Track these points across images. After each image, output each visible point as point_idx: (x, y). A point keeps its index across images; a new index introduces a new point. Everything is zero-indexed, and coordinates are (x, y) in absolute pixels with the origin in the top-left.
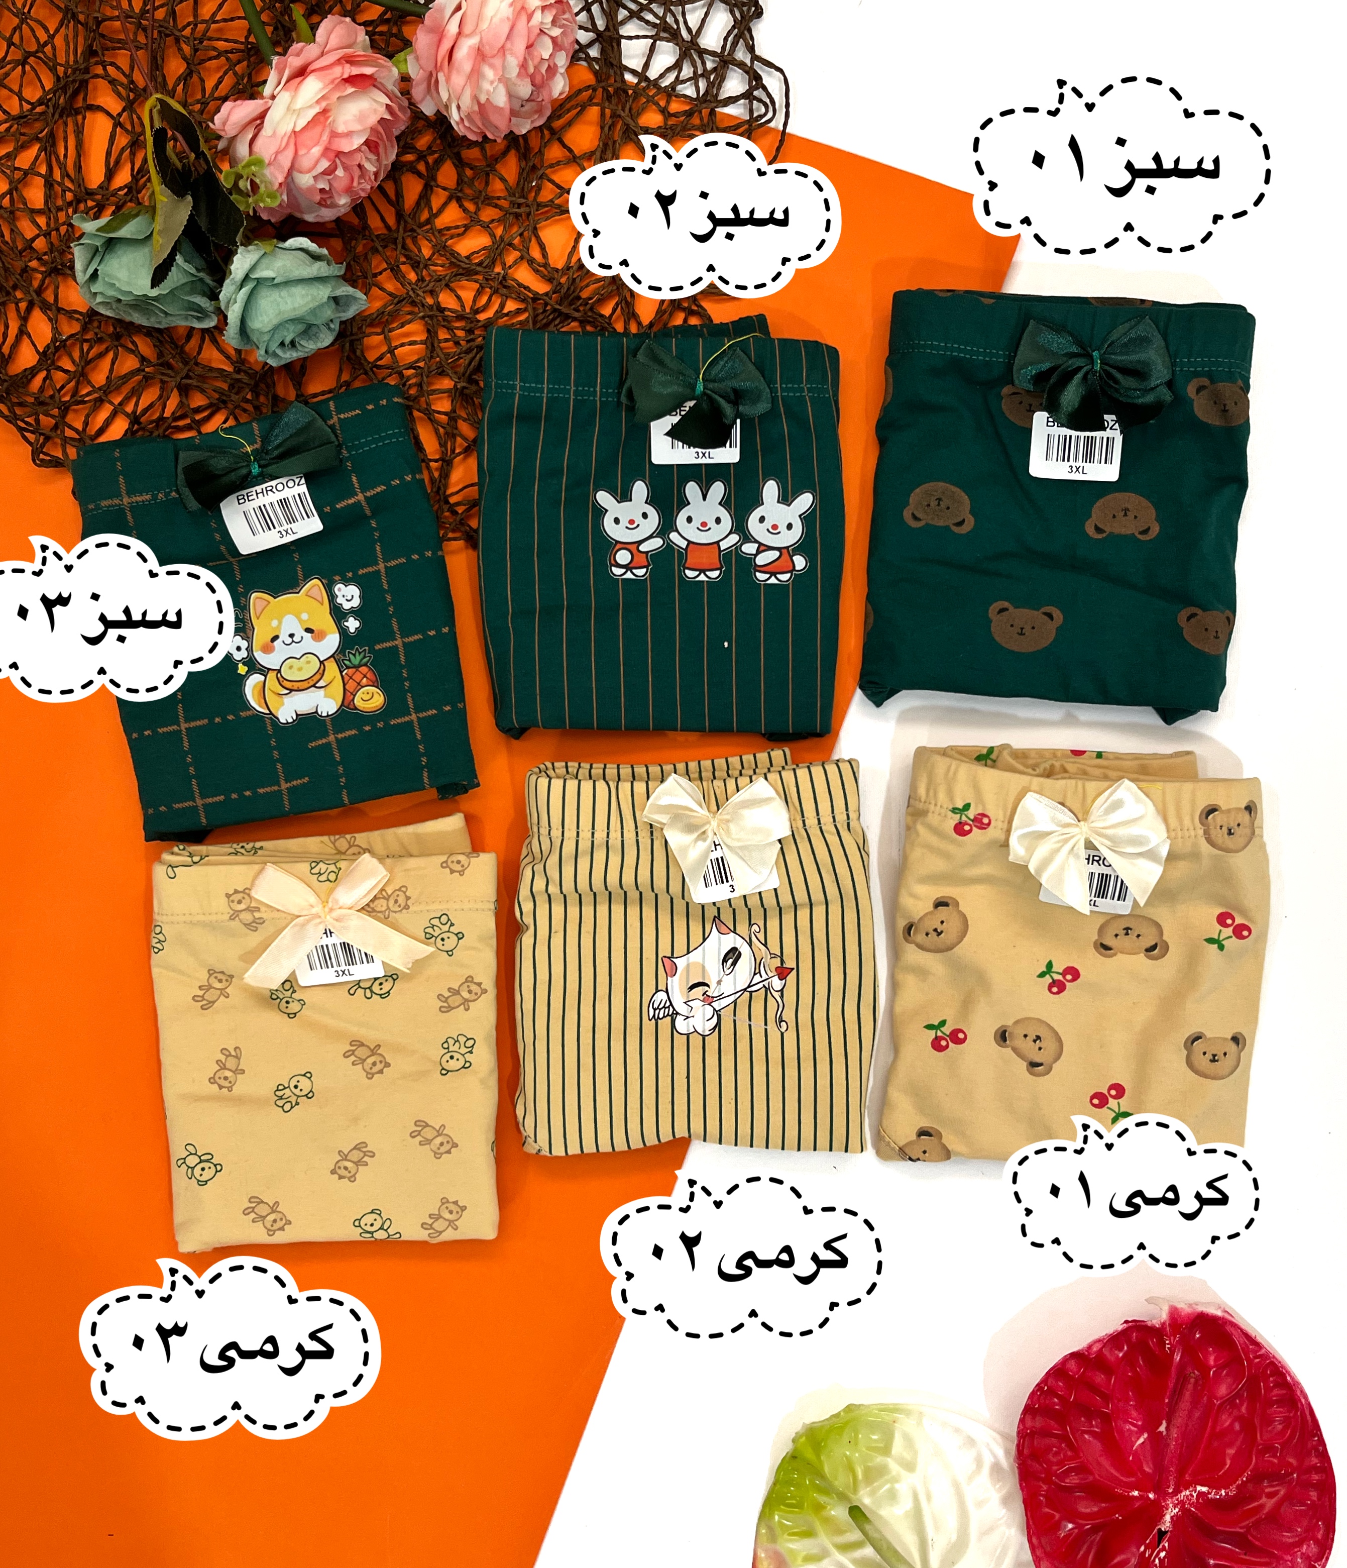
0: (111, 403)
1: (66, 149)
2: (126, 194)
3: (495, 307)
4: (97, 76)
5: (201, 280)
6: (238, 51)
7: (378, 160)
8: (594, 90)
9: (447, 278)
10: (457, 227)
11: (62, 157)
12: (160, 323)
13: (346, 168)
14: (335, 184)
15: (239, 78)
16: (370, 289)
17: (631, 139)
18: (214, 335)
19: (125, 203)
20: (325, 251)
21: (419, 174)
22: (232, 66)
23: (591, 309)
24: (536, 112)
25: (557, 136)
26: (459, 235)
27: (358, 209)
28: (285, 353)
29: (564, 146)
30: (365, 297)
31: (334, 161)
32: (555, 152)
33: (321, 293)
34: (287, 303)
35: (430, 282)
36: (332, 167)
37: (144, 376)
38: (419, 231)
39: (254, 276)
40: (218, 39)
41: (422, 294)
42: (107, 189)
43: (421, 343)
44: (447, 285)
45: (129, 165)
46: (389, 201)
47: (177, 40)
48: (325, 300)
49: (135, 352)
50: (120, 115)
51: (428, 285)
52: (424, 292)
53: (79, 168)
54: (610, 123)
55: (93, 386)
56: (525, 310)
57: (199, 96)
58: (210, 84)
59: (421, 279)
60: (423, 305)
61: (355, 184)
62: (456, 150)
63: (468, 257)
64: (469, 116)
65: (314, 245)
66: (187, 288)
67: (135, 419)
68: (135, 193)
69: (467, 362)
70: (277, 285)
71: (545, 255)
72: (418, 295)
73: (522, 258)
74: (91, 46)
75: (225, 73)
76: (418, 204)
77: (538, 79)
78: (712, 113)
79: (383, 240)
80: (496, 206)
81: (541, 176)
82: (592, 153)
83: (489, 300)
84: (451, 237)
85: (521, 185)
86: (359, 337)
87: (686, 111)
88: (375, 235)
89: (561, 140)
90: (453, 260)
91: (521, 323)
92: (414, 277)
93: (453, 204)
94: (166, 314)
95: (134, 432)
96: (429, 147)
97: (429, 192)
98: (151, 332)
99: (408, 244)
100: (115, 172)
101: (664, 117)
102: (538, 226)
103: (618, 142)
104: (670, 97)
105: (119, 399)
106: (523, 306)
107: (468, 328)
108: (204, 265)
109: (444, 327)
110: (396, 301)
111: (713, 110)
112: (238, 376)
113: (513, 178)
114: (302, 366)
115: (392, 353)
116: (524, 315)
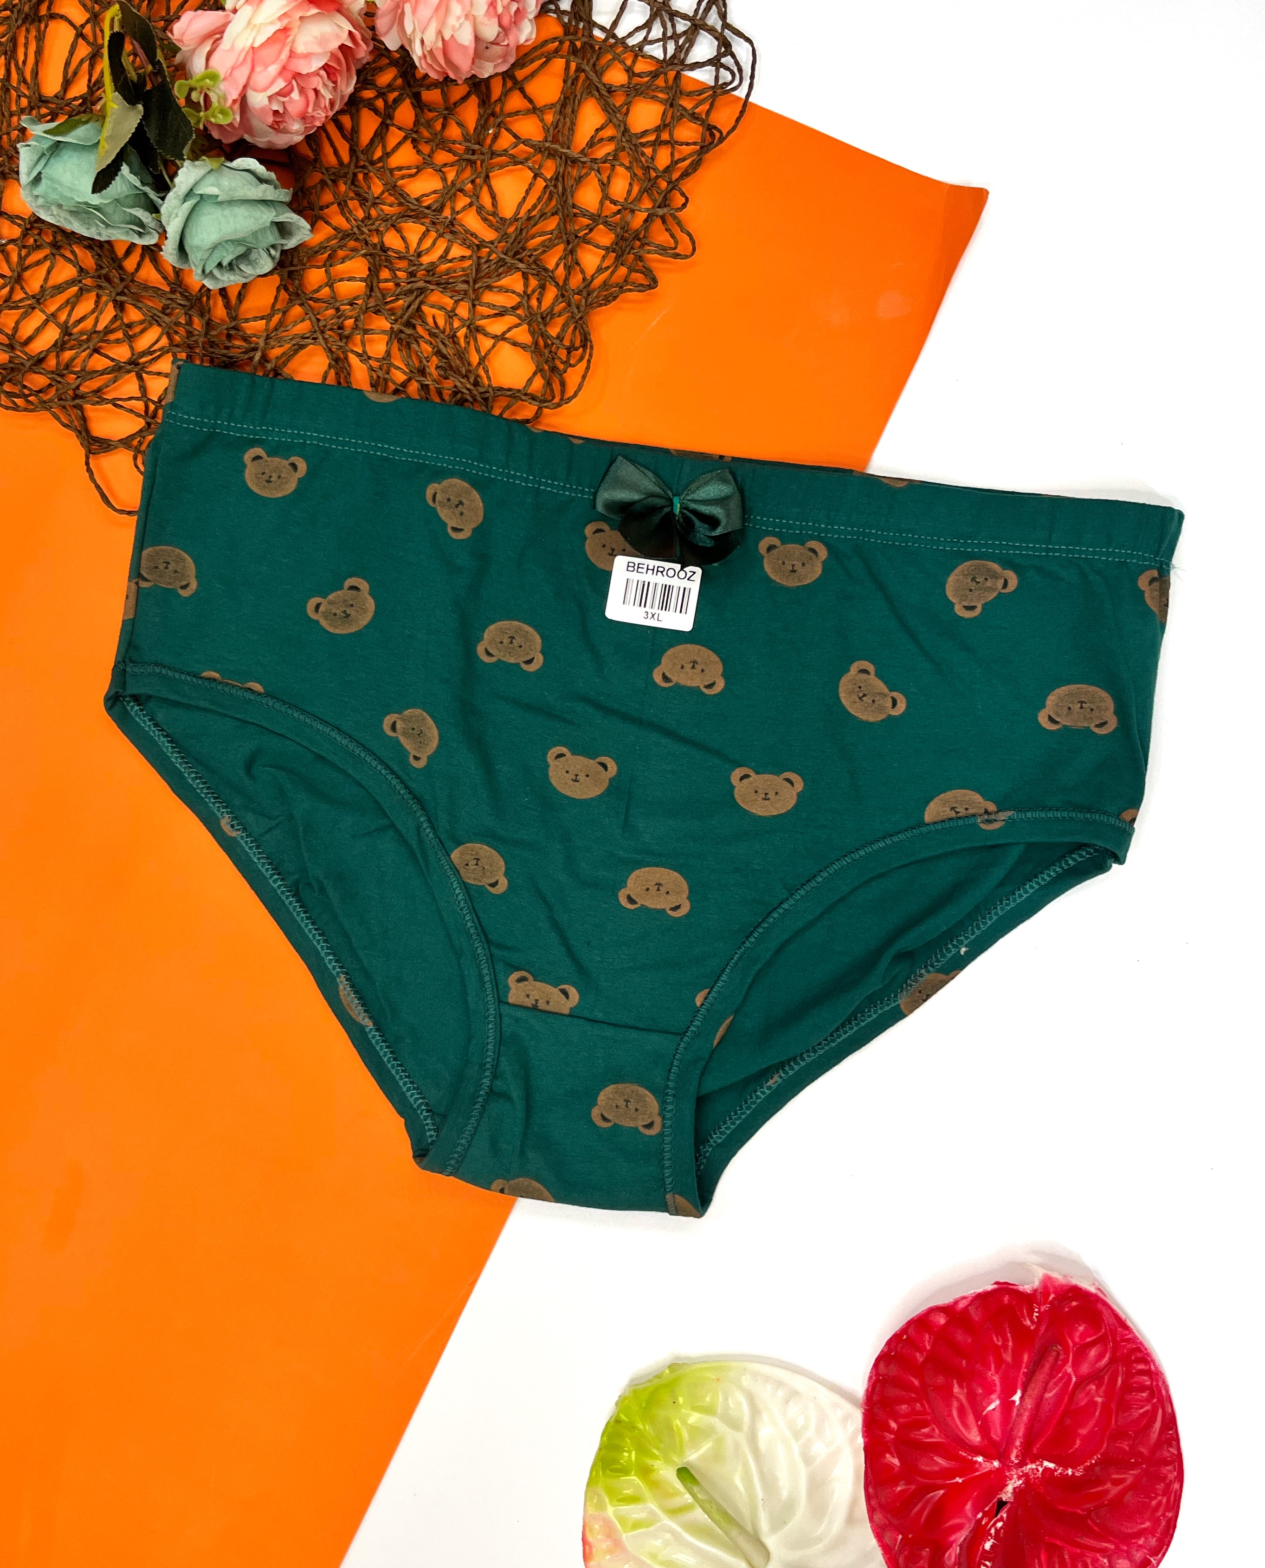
0: (43, 311)
1: (25, 53)
2: (80, 105)
3: (439, 251)
5: (145, 194)
7: (336, 87)
8: (561, 42)
9: (394, 218)
10: (409, 168)
11: (20, 64)
12: (100, 234)
13: (302, 92)
14: (290, 108)
16: (316, 222)
17: (593, 95)
18: (152, 253)
19: (78, 112)
20: (273, 176)
21: (376, 111)
23: (535, 262)
24: (500, 56)
25: (518, 86)
26: (411, 176)
27: (312, 139)
28: (222, 275)
29: (525, 96)
30: (309, 227)
31: (291, 82)
32: (515, 102)
33: (264, 216)
34: (228, 222)
35: (377, 220)
36: (288, 89)
37: (81, 289)
38: (370, 168)
39: (198, 191)
41: (367, 232)
42: (62, 99)
43: (362, 280)
44: (393, 226)
45: (87, 77)
46: (344, 136)
48: (267, 225)
49: (75, 262)
50: (83, 26)
51: (373, 224)
52: (370, 231)
53: (36, 74)
54: (573, 77)
55: (26, 293)
56: (470, 257)
57: (164, 13)
59: (369, 217)
60: (367, 243)
61: (310, 110)
62: (415, 90)
63: (417, 200)
64: (431, 52)
65: (262, 167)
66: (130, 201)
67: (66, 331)
68: (89, 104)
69: (406, 304)
70: (220, 204)
71: (494, 204)
72: (363, 233)
73: (471, 205)
76: (372, 140)
77: (506, 21)
78: (678, 76)
79: (334, 174)
80: (449, 150)
81: (499, 125)
82: (553, 105)
83: (434, 244)
84: (403, 177)
85: (478, 132)
86: (299, 268)
87: (651, 72)
88: (327, 169)
89: (522, 90)
90: (403, 201)
91: (463, 270)
92: (360, 214)
93: (408, 147)
94: (107, 226)
95: (64, 343)
96: (389, 85)
97: (384, 130)
98: (91, 244)
99: (358, 181)
100: (72, 82)
101: (629, 77)
102: (490, 174)
103: (579, 97)
104: (636, 56)
105: (52, 309)
106: (468, 253)
107: (410, 270)
108: (150, 179)
109: (386, 267)
110: (340, 236)
111: (678, 73)
112: (174, 297)
113: (471, 123)
114: (240, 293)
115: (331, 286)
116: (469, 263)
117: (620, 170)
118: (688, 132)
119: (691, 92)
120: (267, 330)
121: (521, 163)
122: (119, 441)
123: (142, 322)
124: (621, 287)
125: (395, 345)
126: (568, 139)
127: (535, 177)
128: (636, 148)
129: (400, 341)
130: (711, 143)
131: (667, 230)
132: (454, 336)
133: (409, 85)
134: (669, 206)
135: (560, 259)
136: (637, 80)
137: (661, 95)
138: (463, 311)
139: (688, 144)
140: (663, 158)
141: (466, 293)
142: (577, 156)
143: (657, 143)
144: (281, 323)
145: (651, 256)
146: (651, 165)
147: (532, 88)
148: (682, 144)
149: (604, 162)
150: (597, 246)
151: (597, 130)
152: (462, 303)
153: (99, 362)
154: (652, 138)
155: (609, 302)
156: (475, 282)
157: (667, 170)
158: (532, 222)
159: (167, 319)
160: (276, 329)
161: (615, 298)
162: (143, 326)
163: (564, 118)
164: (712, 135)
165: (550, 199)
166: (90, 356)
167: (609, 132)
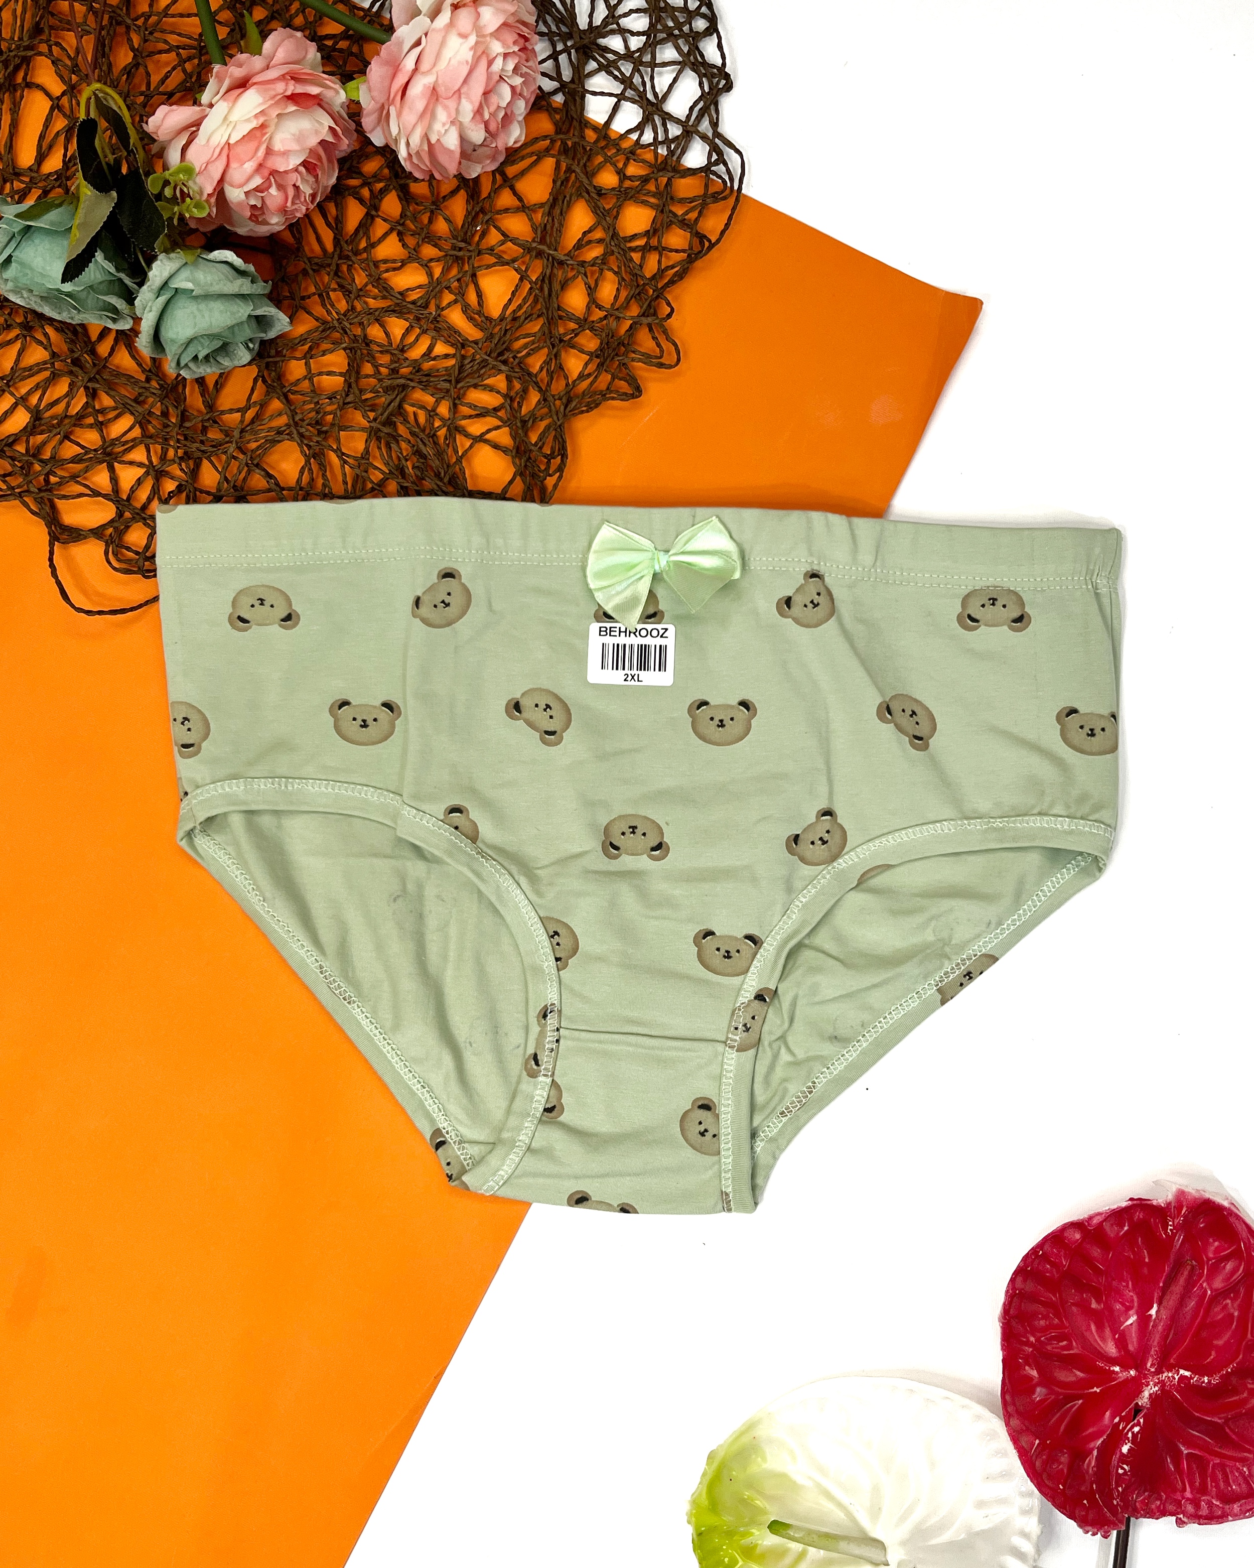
0: (12, 394)
1: (0, 126)
2: (55, 180)
3: (423, 348)
4: (40, 54)
5: (120, 280)
6: (192, 47)
7: (317, 181)
8: (553, 141)
9: (377, 313)
10: (394, 261)
12: (72, 318)
13: (280, 187)
14: (268, 202)
15: (188, 76)
16: (296, 311)
17: (583, 197)
18: (127, 338)
19: (53, 188)
20: (251, 268)
21: (361, 201)
22: (182, 62)
23: (519, 363)
24: (488, 157)
25: (509, 184)
26: (395, 269)
27: (295, 227)
28: (199, 367)
29: (515, 193)
30: (288, 320)
31: (268, 178)
32: (506, 199)
33: (242, 311)
34: (203, 316)
35: (360, 313)
36: (266, 185)
37: (54, 372)
38: (353, 258)
39: (174, 284)
40: (172, 33)
41: (348, 325)
42: (38, 171)
43: (341, 374)
44: (377, 320)
45: (61, 152)
46: (328, 224)
47: (128, 28)
48: (244, 318)
49: (47, 345)
50: (59, 98)
51: (356, 317)
52: (351, 324)
53: (10, 148)
54: (563, 178)
56: (454, 356)
57: (144, 88)
58: (155, 79)
59: (352, 310)
60: (348, 336)
61: (289, 204)
62: (402, 182)
63: (401, 293)
64: (418, 153)
65: (240, 260)
66: (105, 288)
67: (36, 415)
68: (64, 179)
69: (387, 403)
70: (196, 298)
71: (481, 302)
72: (344, 326)
73: (456, 301)
74: (38, 23)
75: (174, 69)
76: (357, 231)
77: (493, 127)
78: (669, 183)
79: (317, 264)
80: (435, 246)
81: (487, 221)
82: (542, 205)
83: (417, 339)
84: (387, 271)
85: (464, 230)
86: (278, 359)
87: (641, 177)
88: (309, 259)
89: (512, 188)
90: (385, 293)
91: (446, 369)
92: (343, 305)
93: (394, 237)
94: (79, 311)
95: (34, 427)
96: (374, 176)
97: (369, 221)
98: (62, 327)
99: (342, 272)
100: (47, 155)
101: (620, 179)
102: (479, 273)
103: (568, 198)
104: (628, 159)
105: (23, 391)
106: (451, 351)
107: (392, 367)
108: (126, 266)
109: (368, 361)
110: (320, 329)
111: (669, 179)
112: (147, 385)
113: (459, 219)
114: (217, 382)
115: (311, 380)
116: (452, 362)
117: (609, 275)
118: (677, 239)
119: (682, 199)
120: (242, 421)
121: (507, 264)
122: (90, 530)
123: (115, 409)
124: (605, 395)
125: (373, 445)
126: (556, 240)
127: (521, 279)
128: (625, 252)
129: (379, 439)
130: (700, 252)
131: (654, 338)
132: (434, 435)
133: (397, 176)
134: (655, 314)
135: (544, 362)
136: (627, 184)
137: (652, 200)
138: (444, 409)
139: (677, 251)
140: (652, 264)
141: (448, 391)
142: (563, 258)
143: (646, 249)
144: (257, 417)
145: (635, 364)
146: (638, 272)
147: (520, 186)
148: (671, 251)
149: (592, 266)
150: (582, 352)
151: (585, 234)
152: (443, 402)
153: (70, 450)
154: (641, 242)
155: (592, 409)
156: (458, 382)
157: (654, 277)
158: (517, 324)
159: (140, 409)
160: (252, 422)
161: (597, 406)
162: (117, 412)
163: (553, 220)
164: (702, 244)
165: (536, 301)
166: (61, 442)
167: (598, 234)
